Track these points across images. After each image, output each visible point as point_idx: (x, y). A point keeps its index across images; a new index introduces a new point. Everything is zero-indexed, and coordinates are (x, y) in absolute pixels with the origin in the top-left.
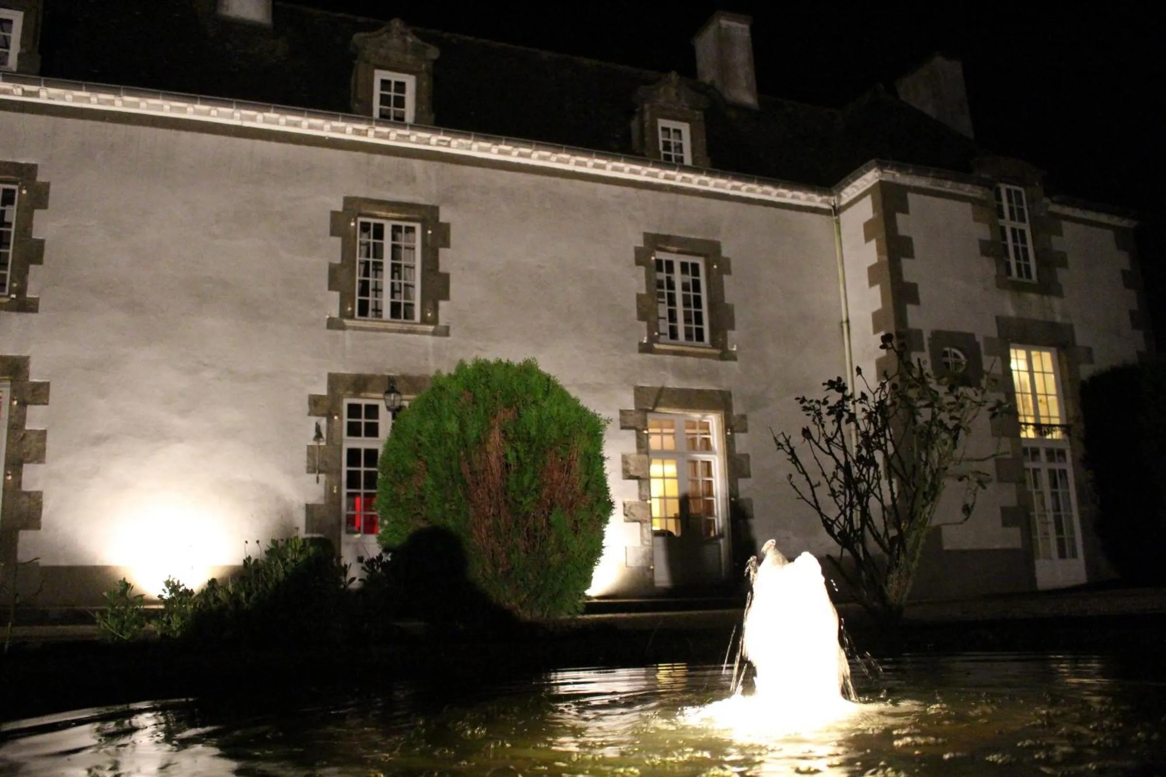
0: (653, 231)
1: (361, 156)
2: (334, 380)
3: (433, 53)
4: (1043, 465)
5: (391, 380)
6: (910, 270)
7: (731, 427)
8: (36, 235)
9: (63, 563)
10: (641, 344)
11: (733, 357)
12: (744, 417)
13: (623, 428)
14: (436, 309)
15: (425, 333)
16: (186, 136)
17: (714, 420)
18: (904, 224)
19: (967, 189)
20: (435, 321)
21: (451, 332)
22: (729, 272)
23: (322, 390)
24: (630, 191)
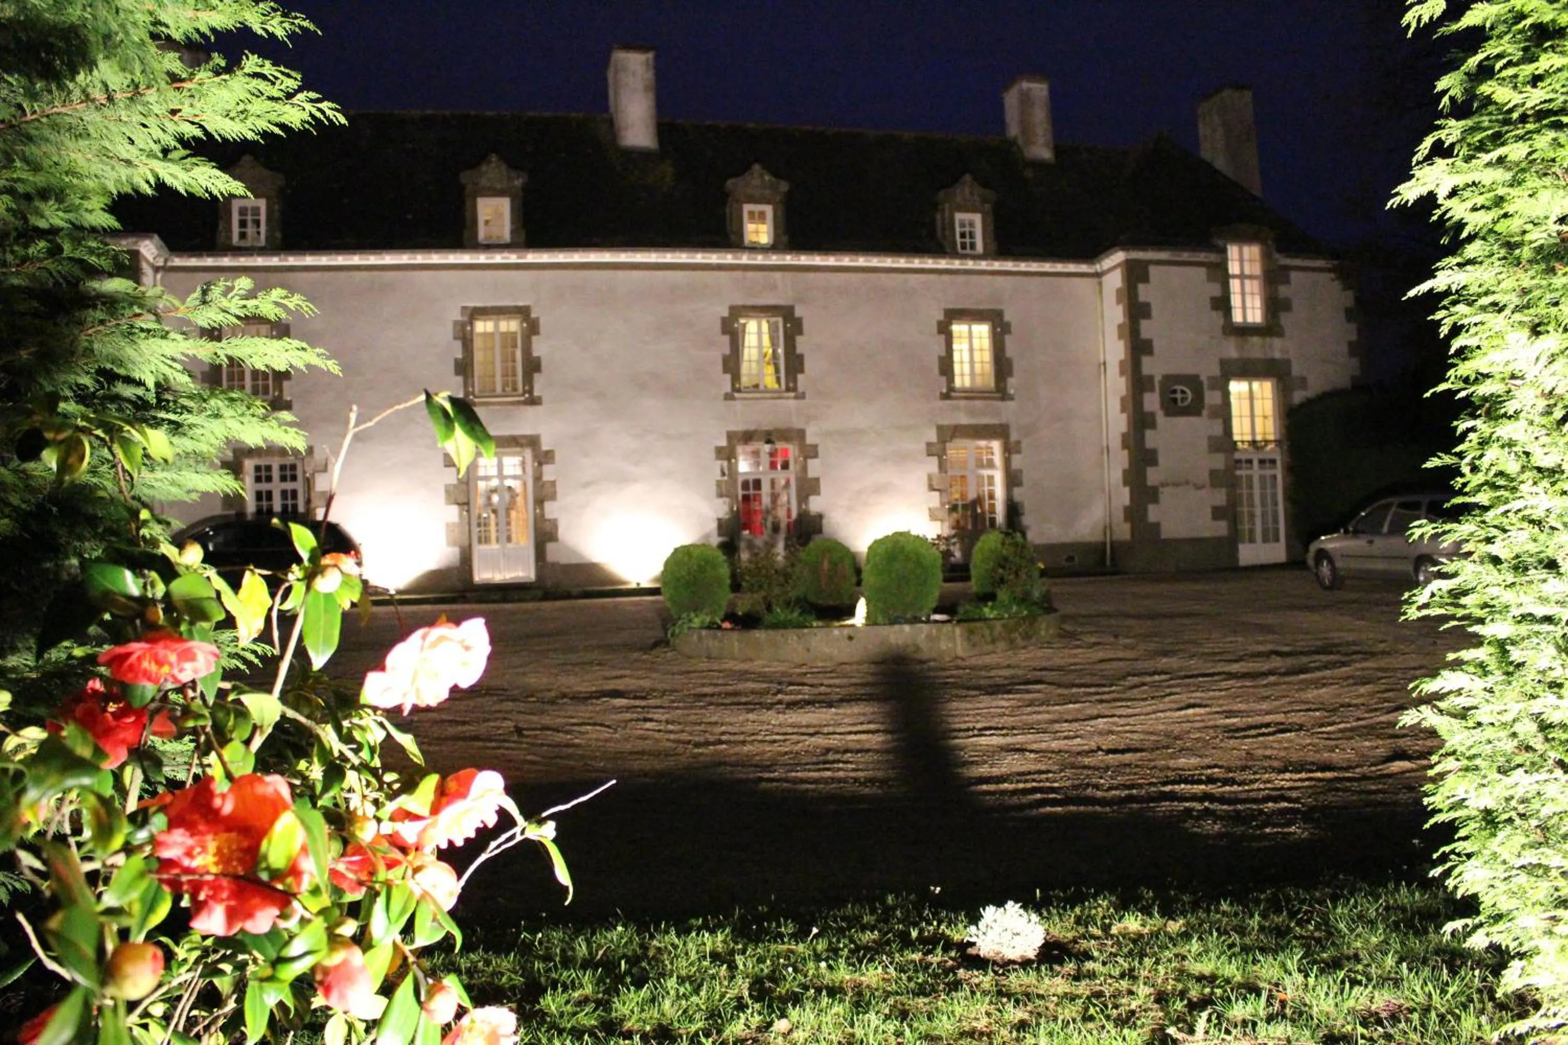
0: (951, 306)
1: (738, 274)
2: (731, 436)
3: (784, 187)
4: (1256, 471)
5: (769, 433)
6: (1147, 329)
7: (1009, 450)
8: (535, 354)
9: (574, 561)
10: (941, 394)
11: (1011, 398)
12: (1018, 443)
13: (929, 455)
14: (795, 381)
15: (788, 398)
16: (620, 274)
17: (996, 445)
18: (1144, 293)
19: (1202, 257)
20: (795, 389)
21: (807, 396)
22: (1009, 332)
23: (723, 443)
24: (933, 277)
